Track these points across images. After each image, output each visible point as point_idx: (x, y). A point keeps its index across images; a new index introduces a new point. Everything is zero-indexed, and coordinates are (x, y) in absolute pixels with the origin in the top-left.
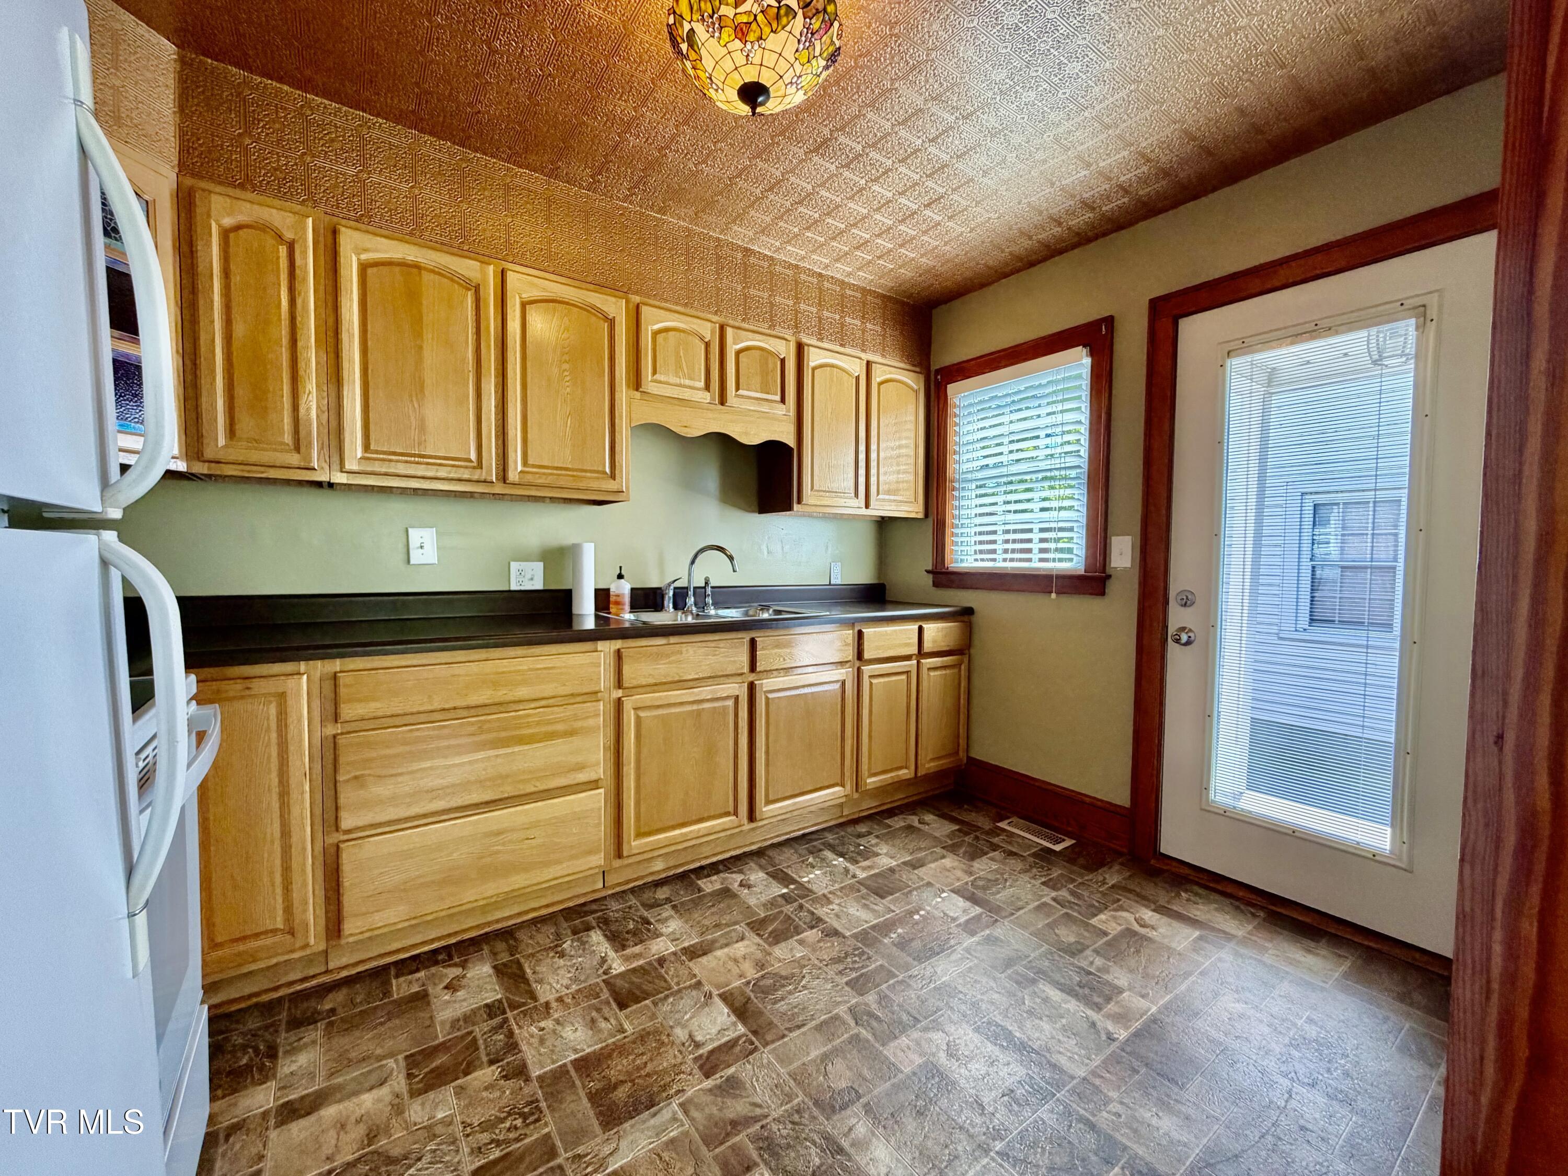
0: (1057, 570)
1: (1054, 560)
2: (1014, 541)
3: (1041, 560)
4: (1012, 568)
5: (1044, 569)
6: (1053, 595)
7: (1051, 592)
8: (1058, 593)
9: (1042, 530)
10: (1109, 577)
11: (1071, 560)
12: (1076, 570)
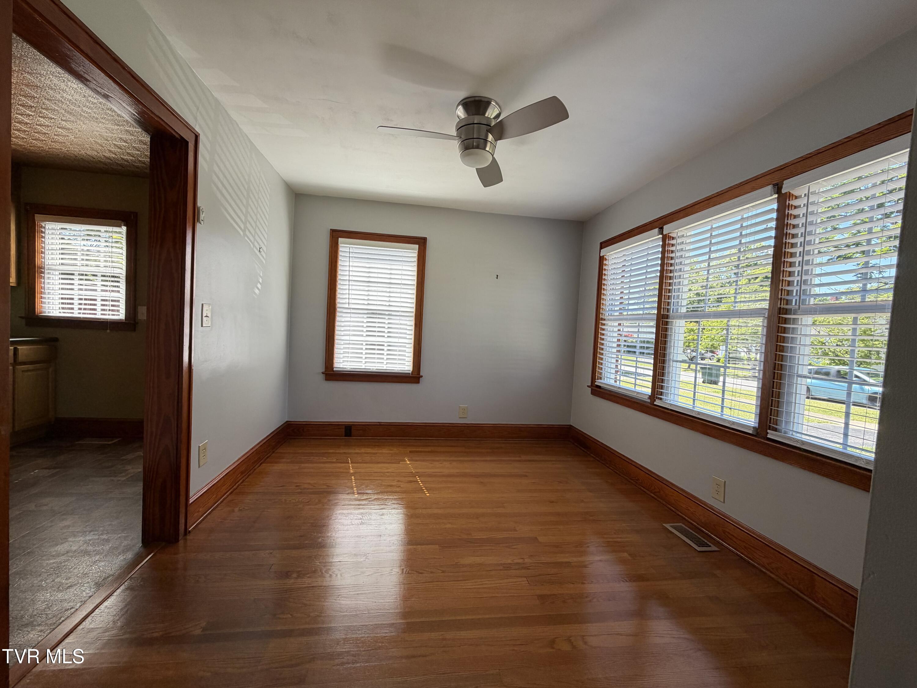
0: (110, 319)
1: (109, 315)
2: (85, 304)
3: (102, 314)
4: (84, 318)
5: (103, 319)
6: (108, 331)
7: (107, 329)
8: (110, 330)
9: (102, 300)
10: (138, 323)
11: (119, 315)
12: (121, 320)
